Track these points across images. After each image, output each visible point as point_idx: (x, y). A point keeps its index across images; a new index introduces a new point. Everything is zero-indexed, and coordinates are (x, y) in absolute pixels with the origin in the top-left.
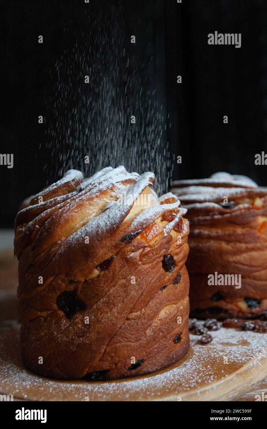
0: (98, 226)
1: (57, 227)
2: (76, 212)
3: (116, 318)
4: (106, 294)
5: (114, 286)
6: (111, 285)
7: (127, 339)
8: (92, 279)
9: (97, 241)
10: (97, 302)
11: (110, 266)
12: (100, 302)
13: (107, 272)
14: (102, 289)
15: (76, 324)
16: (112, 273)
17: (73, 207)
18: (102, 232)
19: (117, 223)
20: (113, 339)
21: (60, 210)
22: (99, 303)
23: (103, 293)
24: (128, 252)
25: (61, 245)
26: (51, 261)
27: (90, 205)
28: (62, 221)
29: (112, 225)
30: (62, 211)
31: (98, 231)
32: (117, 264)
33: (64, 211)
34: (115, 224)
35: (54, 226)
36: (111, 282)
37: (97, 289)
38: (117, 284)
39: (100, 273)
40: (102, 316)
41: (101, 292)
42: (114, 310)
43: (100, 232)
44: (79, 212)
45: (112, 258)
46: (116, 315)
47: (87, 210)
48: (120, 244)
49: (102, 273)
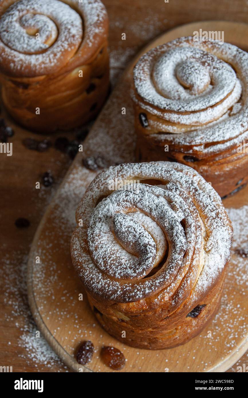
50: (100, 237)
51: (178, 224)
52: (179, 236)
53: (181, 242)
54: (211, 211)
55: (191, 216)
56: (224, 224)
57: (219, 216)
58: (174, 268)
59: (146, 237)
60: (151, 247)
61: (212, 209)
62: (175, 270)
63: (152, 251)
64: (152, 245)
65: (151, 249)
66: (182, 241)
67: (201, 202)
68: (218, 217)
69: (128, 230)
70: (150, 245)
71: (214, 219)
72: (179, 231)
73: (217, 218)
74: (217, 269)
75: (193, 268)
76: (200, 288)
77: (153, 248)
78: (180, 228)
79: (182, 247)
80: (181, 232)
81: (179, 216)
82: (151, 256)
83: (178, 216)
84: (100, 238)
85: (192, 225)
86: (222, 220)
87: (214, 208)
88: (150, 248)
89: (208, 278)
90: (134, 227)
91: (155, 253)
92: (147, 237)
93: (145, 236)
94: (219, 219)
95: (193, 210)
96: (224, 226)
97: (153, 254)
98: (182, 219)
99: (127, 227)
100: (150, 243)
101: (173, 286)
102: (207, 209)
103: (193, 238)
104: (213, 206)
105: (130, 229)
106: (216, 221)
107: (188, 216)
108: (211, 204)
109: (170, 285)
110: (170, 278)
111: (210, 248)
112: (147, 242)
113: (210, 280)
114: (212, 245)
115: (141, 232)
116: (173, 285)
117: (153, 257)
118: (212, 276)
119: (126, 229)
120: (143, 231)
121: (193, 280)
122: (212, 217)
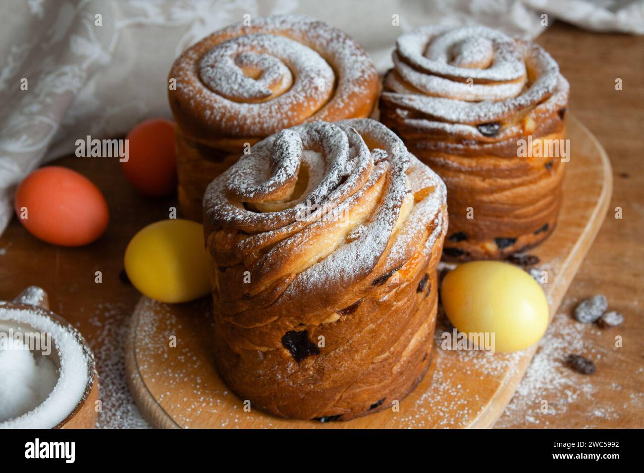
0: (343, 270)
1: (285, 263)
2: (311, 245)
3: (359, 365)
4: (348, 341)
5: (361, 332)
6: (355, 331)
7: (370, 383)
8: (330, 324)
9: (341, 288)
10: (336, 349)
11: (355, 311)
12: (340, 350)
13: (350, 317)
14: (342, 336)
15: (307, 370)
16: (358, 319)
17: (308, 239)
18: (349, 277)
19: (370, 268)
20: (352, 386)
21: (289, 242)
22: (337, 351)
23: (344, 341)
24: (380, 294)
25: (289, 285)
26: (276, 301)
27: (329, 232)
28: (292, 256)
29: (363, 269)
30: (292, 244)
31: (342, 277)
32: (365, 308)
33: (295, 244)
34: (368, 268)
35: (281, 263)
36: (356, 328)
37: (336, 336)
38: (364, 330)
39: (341, 317)
40: (340, 364)
41: (342, 339)
42: (357, 357)
43: (346, 278)
44: (315, 244)
45: (359, 302)
46: (359, 362)
47: (326, 241)
48: (371, 288)
49: (345, 318)
50: (260, 150)
51: (336, 172)
52: (325, 184)
53: (320, 192)
54: (392, 199)
55: (358, 176)
56: (392, 222)
57: (395, 209)
58: (287, 213)
59: (290, 160)
60: (283, 171)
61: (396, 197)
62: (287, 216)
63: (281, 176)
64: (288, 172)
65: (281, 174)
66: (322, 191)
67: (392, 185)
68: (393, 210)
69: (282, 145)
70: (285, 170)
71: (387, 208)
72: (329, 180)
73: (390, 210)
74: (340, 268)
75: (307, 230)
76: (305, 277)
77: (285, 175)
78: (334, 177)
79: (315, 197)
80: (331, 183)
81: (347, 168)
82: (274, 180)
83: (345, 168)
84: (258, 151)
85: (349, 184)
86: (394, 216)
87: (398, 198)
88: (281, 172)
89: (322, 272)
90: (290, 145)
91: (282, 182)
92: (292, 162)
93: (290, 158)
94: (391, 212)
95: (371, 180)
96: (391, 224)
97: (279, 179)
98: (347, 173)
99: (284, 141)
100: (287, 168)
101: (269, 233)
102: (390, 195)
103: (336, 196)
104: (399, 195)
105: (284, 144)
106: (387, 211)
107: (356, 173)
108: (400, 192)
109: (268, 231)
110: (273, 219)
111: (353, 236)
112: (285, 165)
113: (323, 277)
114: (358, 235)
115: (292, 153)
116: (271, 233)
117: (276, 183)
118: (329, 273)
119: (281, 143)
120: (296, 154)
121: (297, 247)
122: (388, 205)
